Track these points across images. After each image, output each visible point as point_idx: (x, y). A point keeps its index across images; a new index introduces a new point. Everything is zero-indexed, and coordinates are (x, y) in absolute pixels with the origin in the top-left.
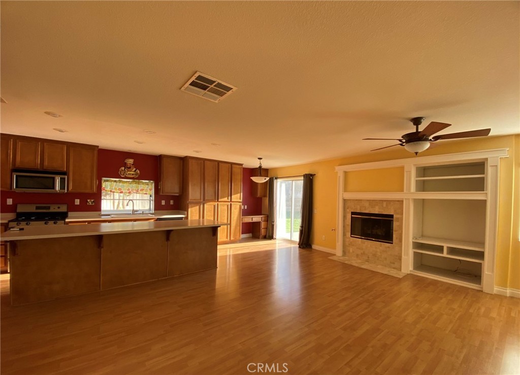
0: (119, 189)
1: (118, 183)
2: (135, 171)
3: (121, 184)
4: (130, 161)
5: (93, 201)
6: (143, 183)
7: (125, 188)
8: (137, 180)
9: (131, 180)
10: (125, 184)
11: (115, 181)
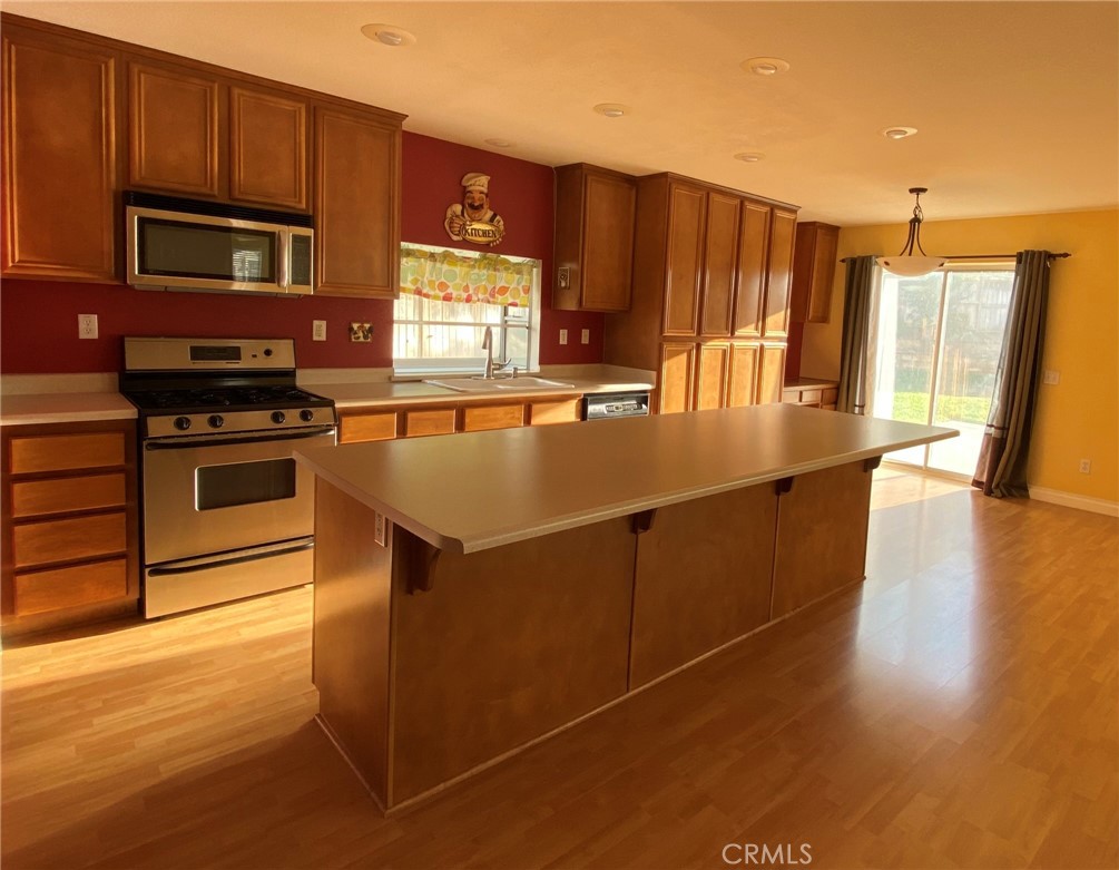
0: (443, 286)
1: (438, 265)
2: (492, 220)
3: (445, 267)
4: (479, 183)
5: (370, 330)
6: (508, 266)
7: (458, 281)
8: (494, 256)
9: (475, 255)
10: (457, 269)
11: (432, 256)
